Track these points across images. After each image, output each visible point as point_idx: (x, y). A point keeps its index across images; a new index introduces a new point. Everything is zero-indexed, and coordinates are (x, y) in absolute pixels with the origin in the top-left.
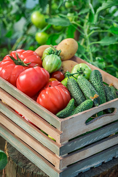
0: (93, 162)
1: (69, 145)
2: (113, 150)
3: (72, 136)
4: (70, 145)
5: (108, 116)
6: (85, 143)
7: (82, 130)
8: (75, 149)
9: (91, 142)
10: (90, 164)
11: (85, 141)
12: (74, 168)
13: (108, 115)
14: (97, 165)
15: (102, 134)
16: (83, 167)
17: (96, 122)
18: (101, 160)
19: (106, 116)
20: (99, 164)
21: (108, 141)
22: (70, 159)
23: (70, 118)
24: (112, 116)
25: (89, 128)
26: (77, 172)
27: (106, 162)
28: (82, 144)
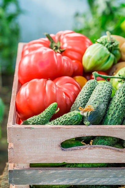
3: (33, 159)
4: (30, 173)
5: (110, 151)
7: (53, 156)
8: (40, 184)
11: (60, 177)
13: (111, 149)
15: (98, 177)
17: (82, 151)
19: (105, 148)
23: (26, 127)
24: (118, 153)
25: (68, 158)
28: (55, 179)
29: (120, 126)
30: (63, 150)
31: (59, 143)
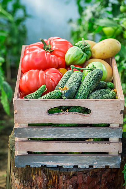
0: (61, 161)
1: (27, 130)
5: (79, 115)
6: (49, 135)
7: (43, 118)
11: (47, 133)
12: (34, 157)
14: (66, 166)
15: (72, 133)
16: (47, 161)
17: (61, 116)
18: (72, 162)
20: (70, 166)
22: (28, 145)
25: (52, 120)
26: (38, 164)
27: (79, 167)
30: (49, 115)
31: (47, 110)
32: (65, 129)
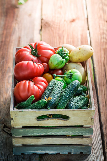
2: (67, 147)
3: (24, 125)
4: (22, 130)
6: (38, 133)
7: (33, 123)
8: (27, 135)
9: (43, 134)
10: (44, 150)
12: (27, 148)
14: (51, 153)
15: (55, 132)
16: (37, 150)
17: (47, 121)
18: (56, 151)
20: (54, 153)
21: (63, 139)
23: (19, 111)
25: (40, 124)
26: (30, 152)
27: (60, 154)
28: (35, 133)
29: (65, 110)
30: (37, 120)
31: (36, 118)
32: (50, 130)
